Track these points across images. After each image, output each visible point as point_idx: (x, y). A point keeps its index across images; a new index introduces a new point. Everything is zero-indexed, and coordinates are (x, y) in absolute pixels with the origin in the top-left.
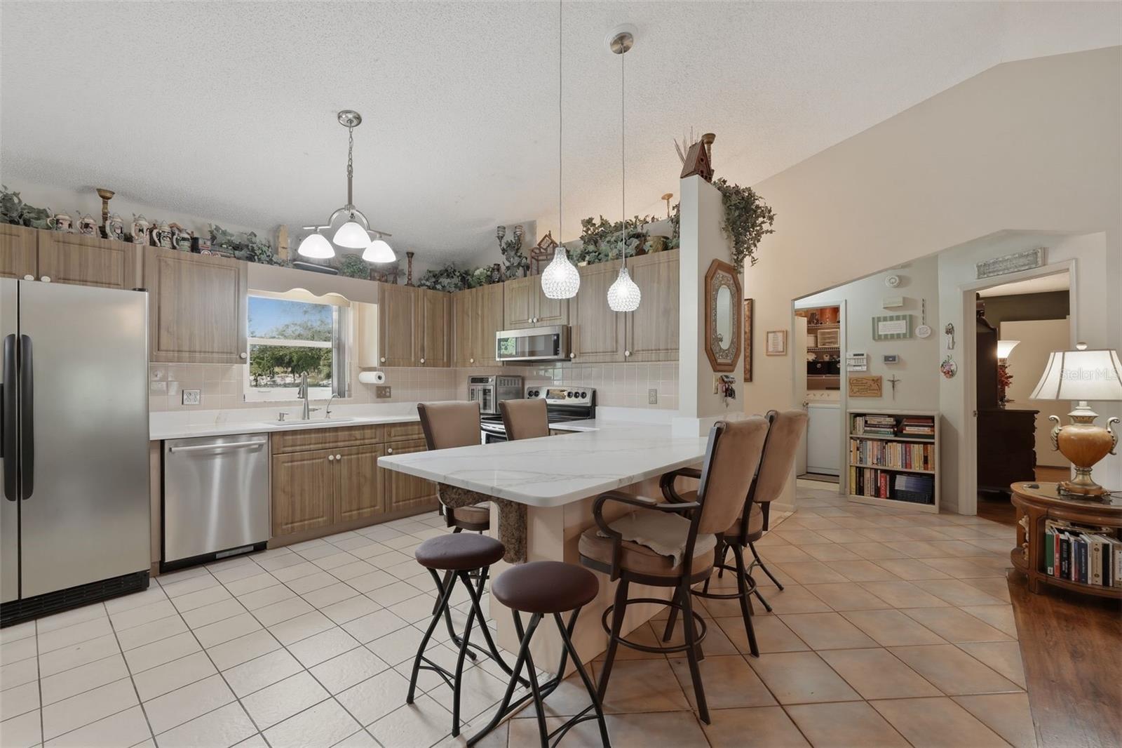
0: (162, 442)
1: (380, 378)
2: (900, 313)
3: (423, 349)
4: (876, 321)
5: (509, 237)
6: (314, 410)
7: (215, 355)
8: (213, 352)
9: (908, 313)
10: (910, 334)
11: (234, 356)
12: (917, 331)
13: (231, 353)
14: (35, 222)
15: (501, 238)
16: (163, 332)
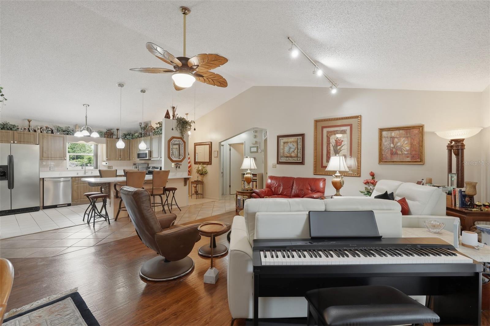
0: (43, 178)
1: (106, 164)
2: (255, 146)
3: (120, 155)
4: (251, 147)
5: (143, 126)
6: (87, 172)
7: (58, 158)
8: (57, 158)
9: (257, 145)
10: (257, 152)
11: (63, 158)
12: (258, 151)
13: (62, 158)
14: (13, 129)
15: (140, 126)
16: (44, 153)
